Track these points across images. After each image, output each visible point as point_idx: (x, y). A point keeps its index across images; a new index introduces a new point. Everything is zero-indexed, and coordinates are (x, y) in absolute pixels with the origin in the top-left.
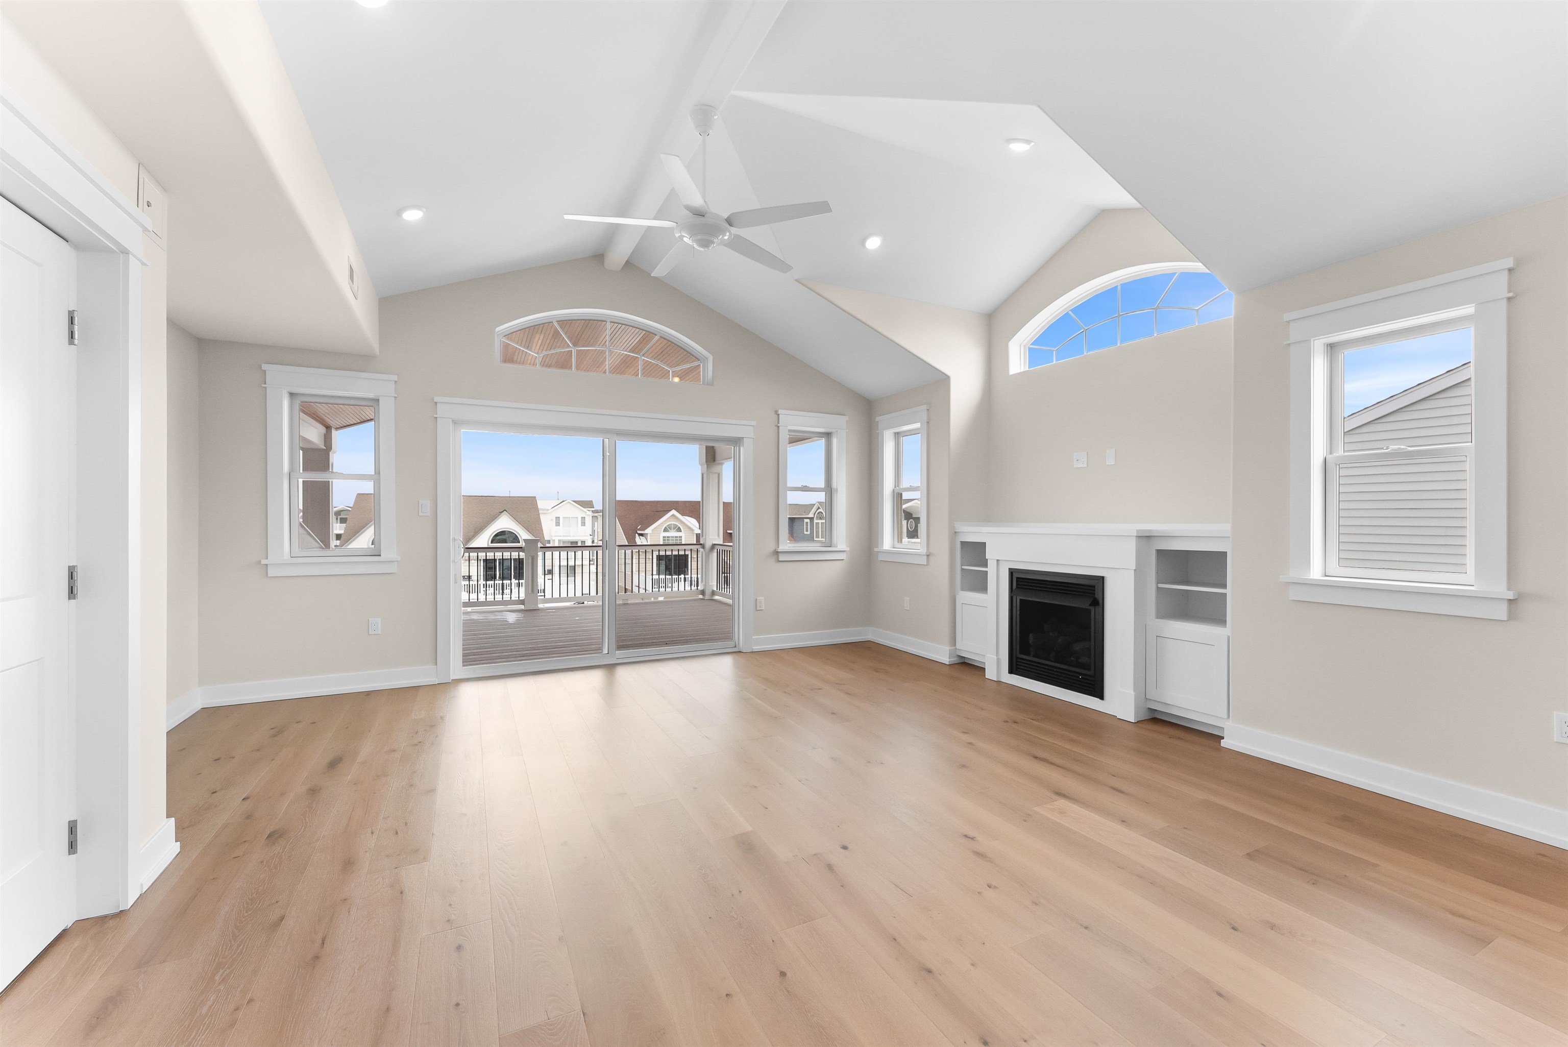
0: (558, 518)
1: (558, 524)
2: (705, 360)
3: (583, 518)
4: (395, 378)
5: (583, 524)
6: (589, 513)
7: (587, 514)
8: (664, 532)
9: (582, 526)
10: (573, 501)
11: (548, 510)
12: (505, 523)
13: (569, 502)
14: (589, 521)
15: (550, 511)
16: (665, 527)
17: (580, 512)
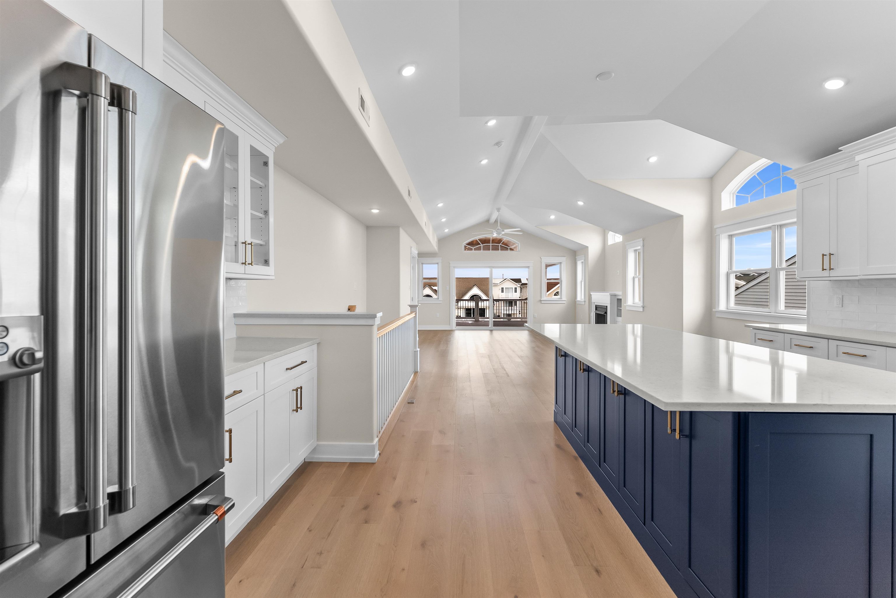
0: (502, 288)
1: (502, 291)
2: (518, 244)
3: (516, 288)
4: (442, 258)
5: (516, 291)
6: (519, 285)
7: (518, 286)
8: (554, 296)
9: (515, 292)
10: (510, 279)
11: (498, 284)
12: (475, 291)
13: (508, 280)
14: (518, 290)
15: (498, 285)
16: (555, 293)
17: (513, 285)
